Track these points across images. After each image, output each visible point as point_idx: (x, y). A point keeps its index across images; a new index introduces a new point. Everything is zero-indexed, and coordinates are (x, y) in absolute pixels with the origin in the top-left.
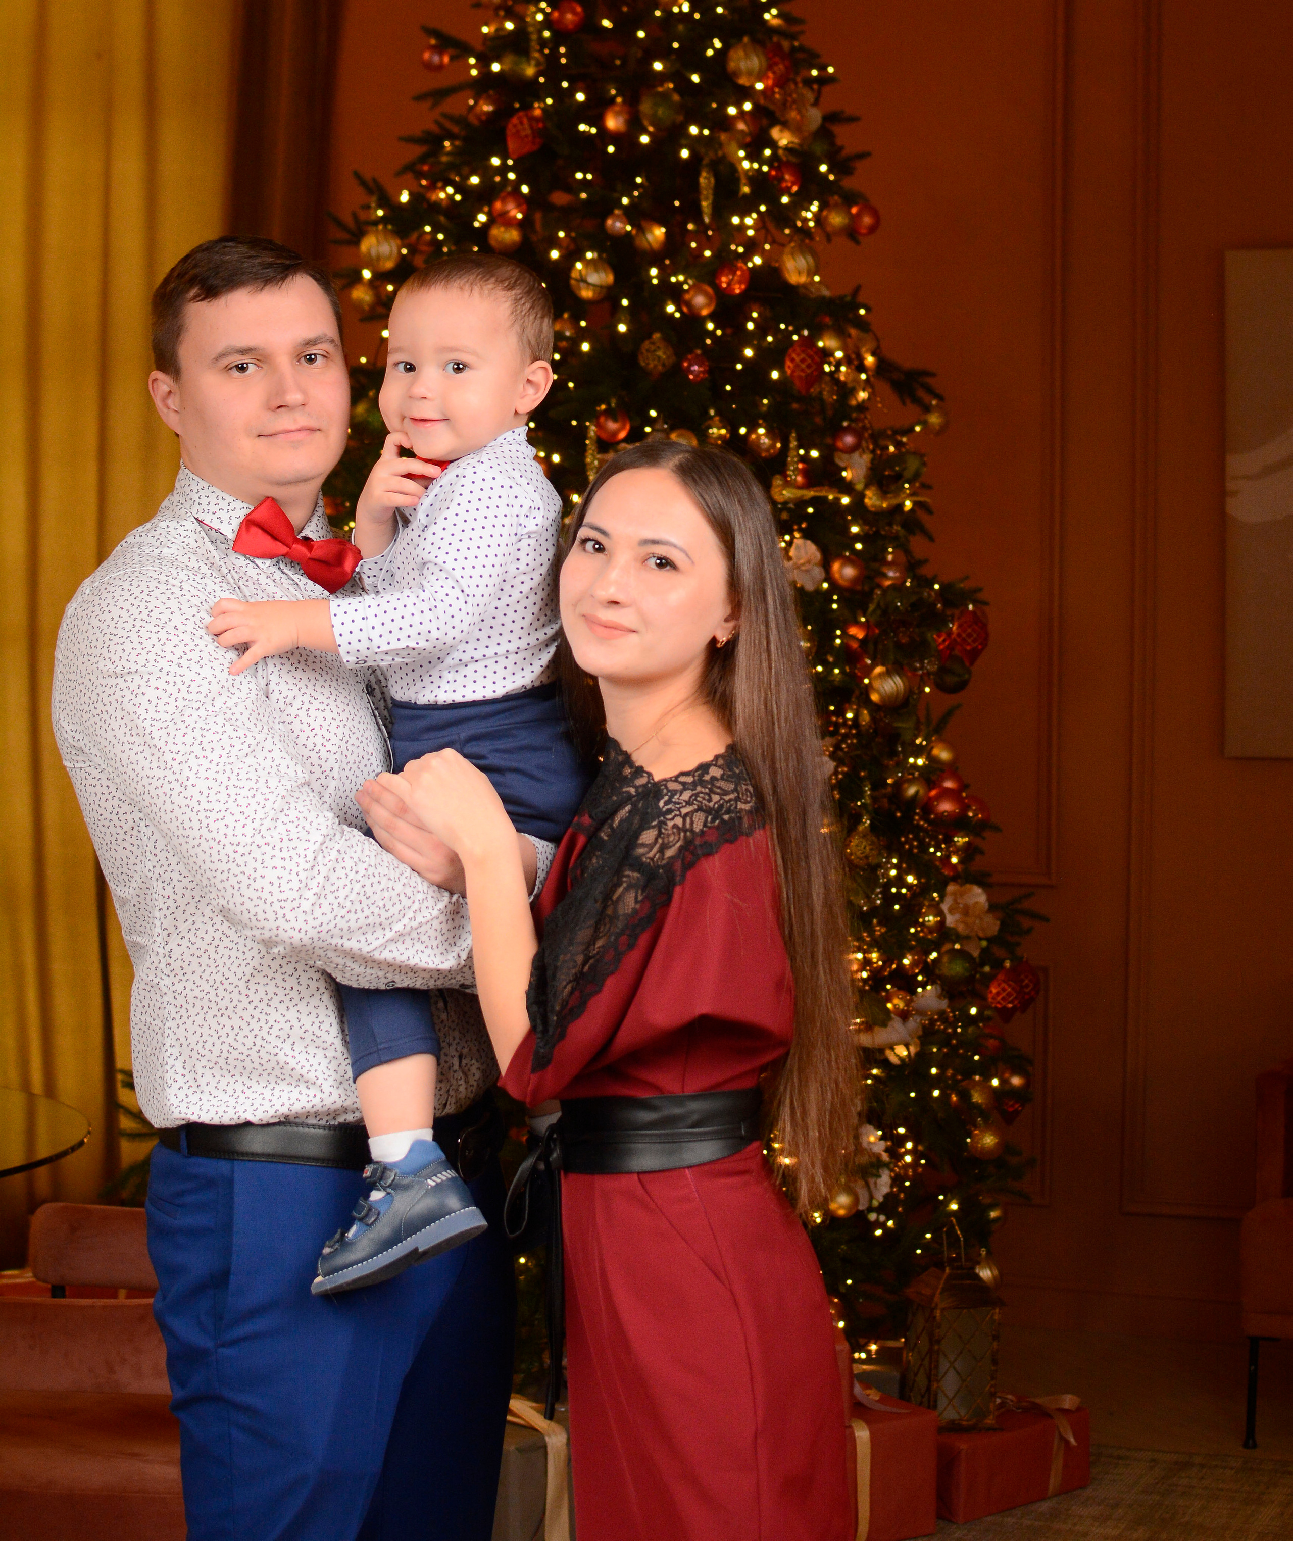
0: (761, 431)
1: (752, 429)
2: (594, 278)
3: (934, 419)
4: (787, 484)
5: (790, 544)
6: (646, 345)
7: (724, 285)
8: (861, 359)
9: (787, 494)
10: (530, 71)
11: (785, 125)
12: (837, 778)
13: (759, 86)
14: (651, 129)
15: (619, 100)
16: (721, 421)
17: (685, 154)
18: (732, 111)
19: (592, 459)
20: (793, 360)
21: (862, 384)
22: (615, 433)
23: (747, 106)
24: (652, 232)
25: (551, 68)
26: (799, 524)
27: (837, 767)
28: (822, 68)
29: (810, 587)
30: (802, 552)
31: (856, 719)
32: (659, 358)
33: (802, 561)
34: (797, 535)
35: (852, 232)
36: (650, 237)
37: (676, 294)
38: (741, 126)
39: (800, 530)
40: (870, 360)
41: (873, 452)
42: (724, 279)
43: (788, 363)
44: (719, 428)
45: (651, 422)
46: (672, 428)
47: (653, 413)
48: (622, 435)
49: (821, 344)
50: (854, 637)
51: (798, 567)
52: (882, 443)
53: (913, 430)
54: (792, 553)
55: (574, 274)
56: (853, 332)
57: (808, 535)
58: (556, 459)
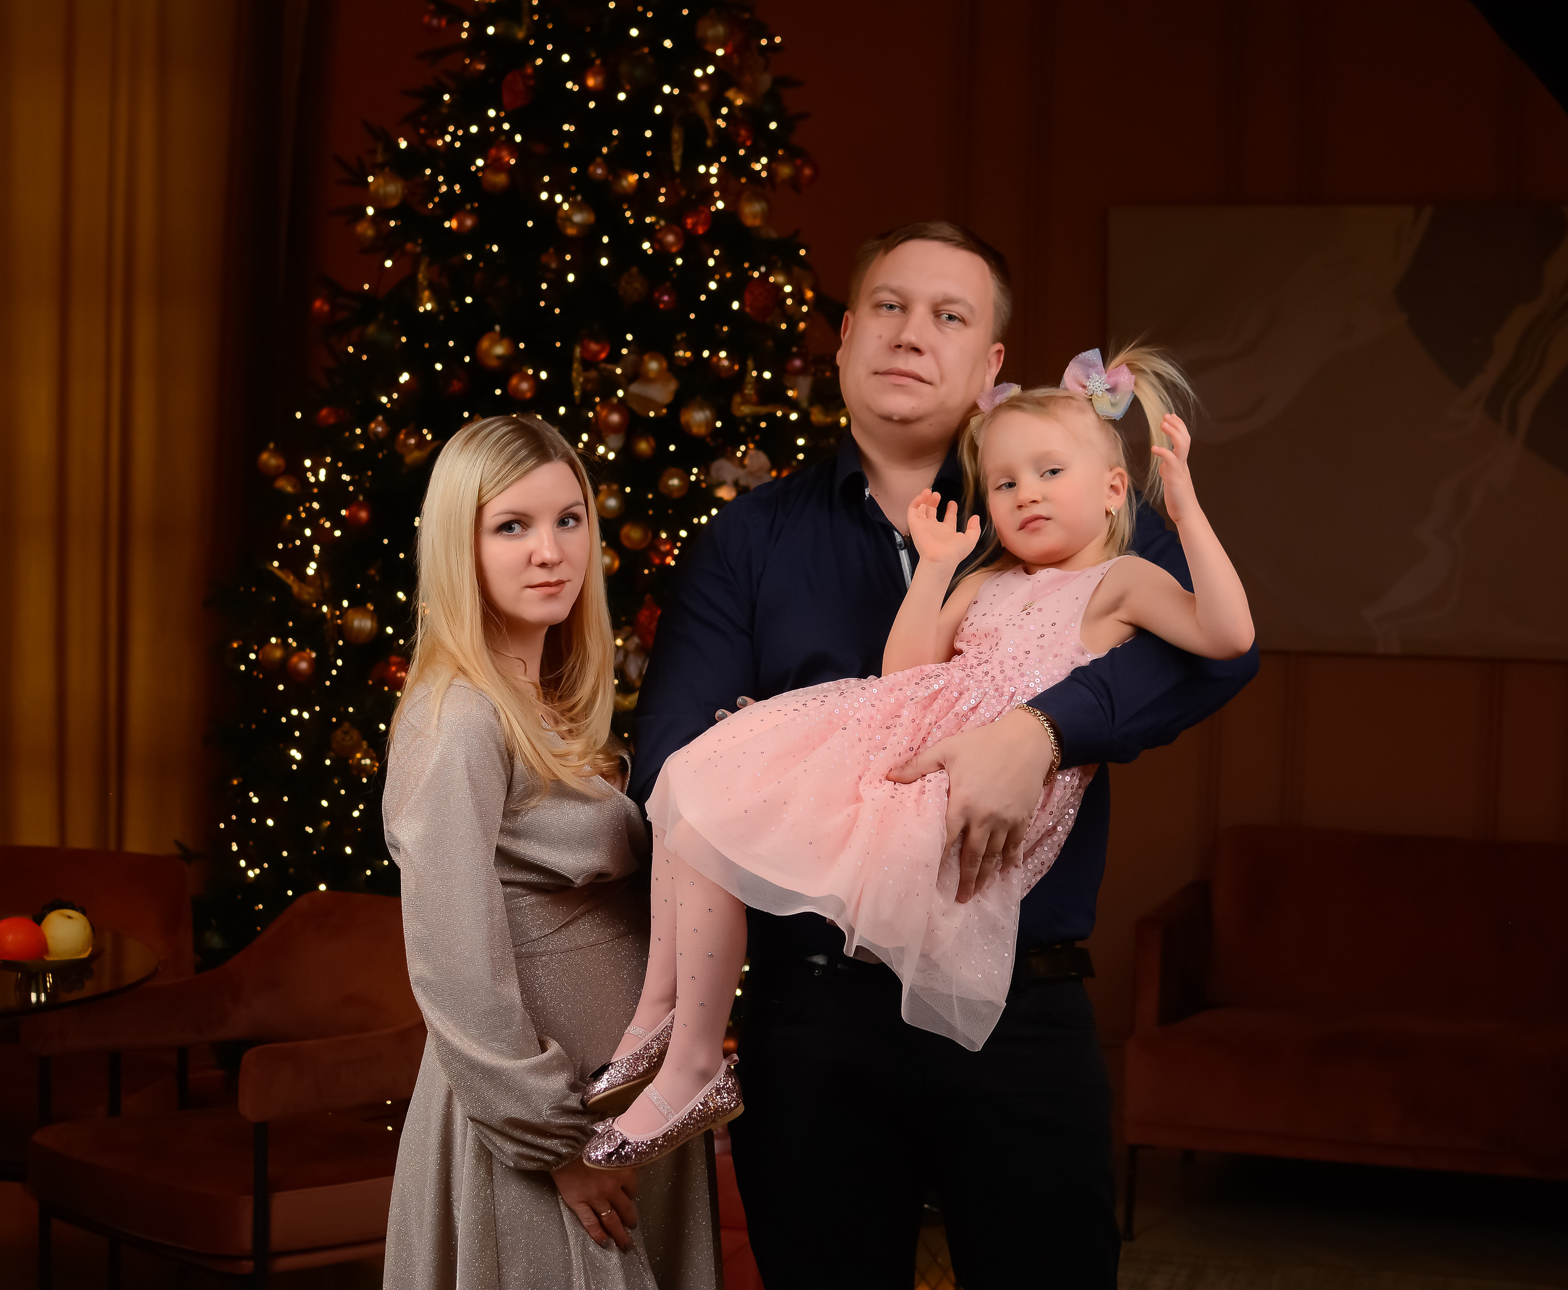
0: (723, 354)
1: (714, 352)
2: (578, 218)
4: (746, 401)
5: (744, 454)
6: (626, 277)
7: (689, 227)
8: (802, 294)
9: (746, 410)
10: (521, 35)
11: (741, 89)
13: (720, 52)
14: (628, 87)
15: (598, 62)
16: (686, 345)
17: (658, 110)
18: (698, 73)
19: (578, 377)
20: (751, 293)
21: (803, 316)
22: (598, 353)
23: (711, 70)
24: (626, 178)
25: (539, 32)
26: (754, 437)
28: (771, 39)
30: (756, 460)
32: (635, 288)
33: (755, 469)
34: (751, 446)
35: (794, 183)
36: (625, 183)
37: (649, 233)
38: (704, 88)
39: (754, 442)
40: (809, 294)
42: (689, 221)
43: (747, 295)
44: (685, 351)
45: (627, 344)
47: (629, 337)
48: (603, 356)
49: (772, 280)
51: (751, 474)
54: (747, 461)
55: (560, 214)
56: (797, 270)
57: (759, 446)
58: (543, 375)
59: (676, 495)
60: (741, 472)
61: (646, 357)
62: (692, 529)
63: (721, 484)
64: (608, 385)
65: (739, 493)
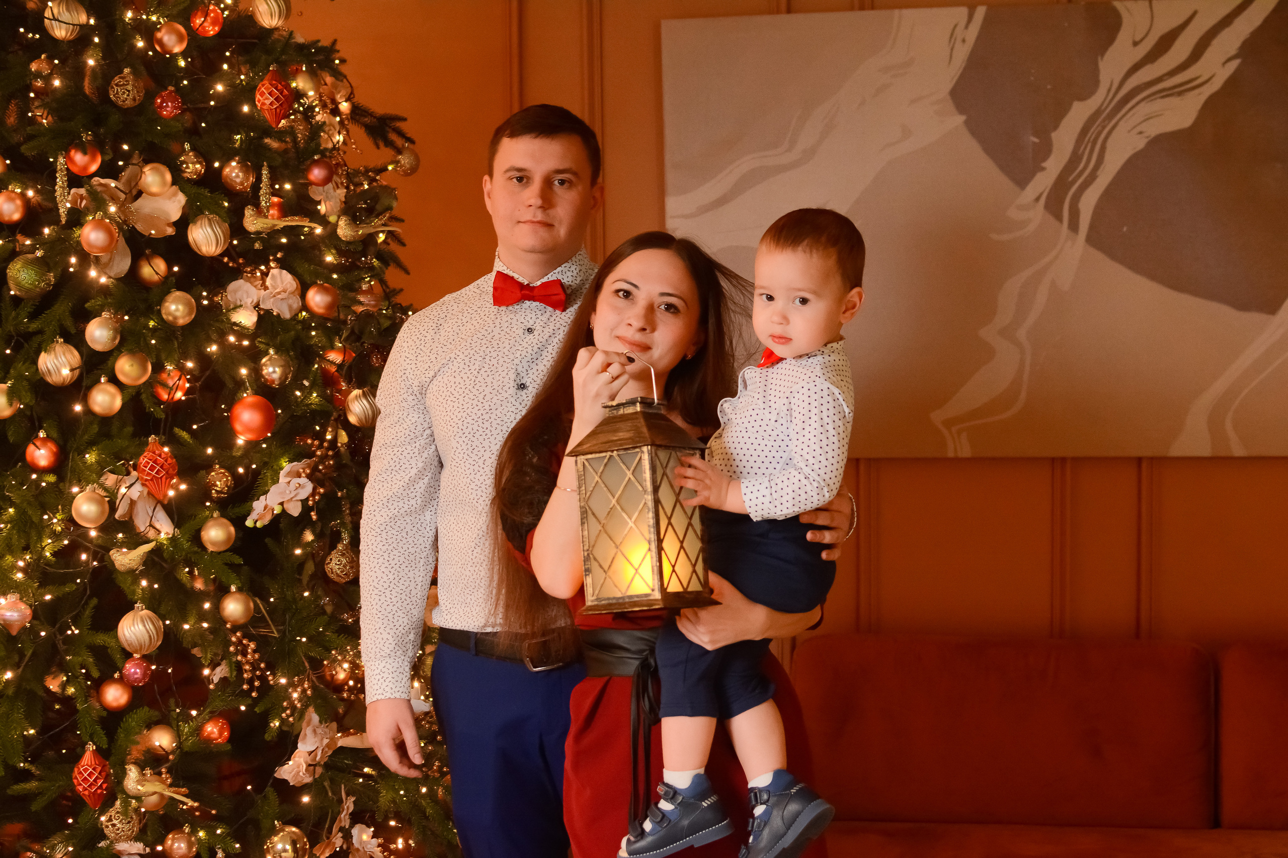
0: (233, 164)
1: (225, 162)
2: (67, 17)
3: (405, 160)
4: (260, 212)
5: (265, 275)
6: (117, 80)
7: (197, 26)
8: (335, 103)
9: (260, 224)
12: (314, 500)
16: (196, 157)
19: (63, 193)
20: (262, 94)
21: (338, 128)
22: (86, 166)
26: (275, 255)
27: (314, 489)
29: (287, 315)
30: (279, 280)
31: (334, 440)
32: (129, 91)
33: (278, 290)
34: (272, 265)
37: (147, 31)
39: (276, 260)
40: (344, 106)
41: (347, 188)
42: (197, 20)
43: (258, 96)
45: (124, 155)
46: (147, 162)
47: (125, 147)
48: (94, 168)
49: (294, 85)
50: (332, 363)
51: (274, 296)
52: (356, 180)
53: (386, 169)
54: (268, 282)
55: (47, 14)
56: (329, 79)
57: (283, 265)
58: (30, 193)
59: (181, 322)
60: (263, 292)
61: (147, 169)
62: (204, 360)
63: (237, 307)
64: (98, 201)
65: (260, 316)
